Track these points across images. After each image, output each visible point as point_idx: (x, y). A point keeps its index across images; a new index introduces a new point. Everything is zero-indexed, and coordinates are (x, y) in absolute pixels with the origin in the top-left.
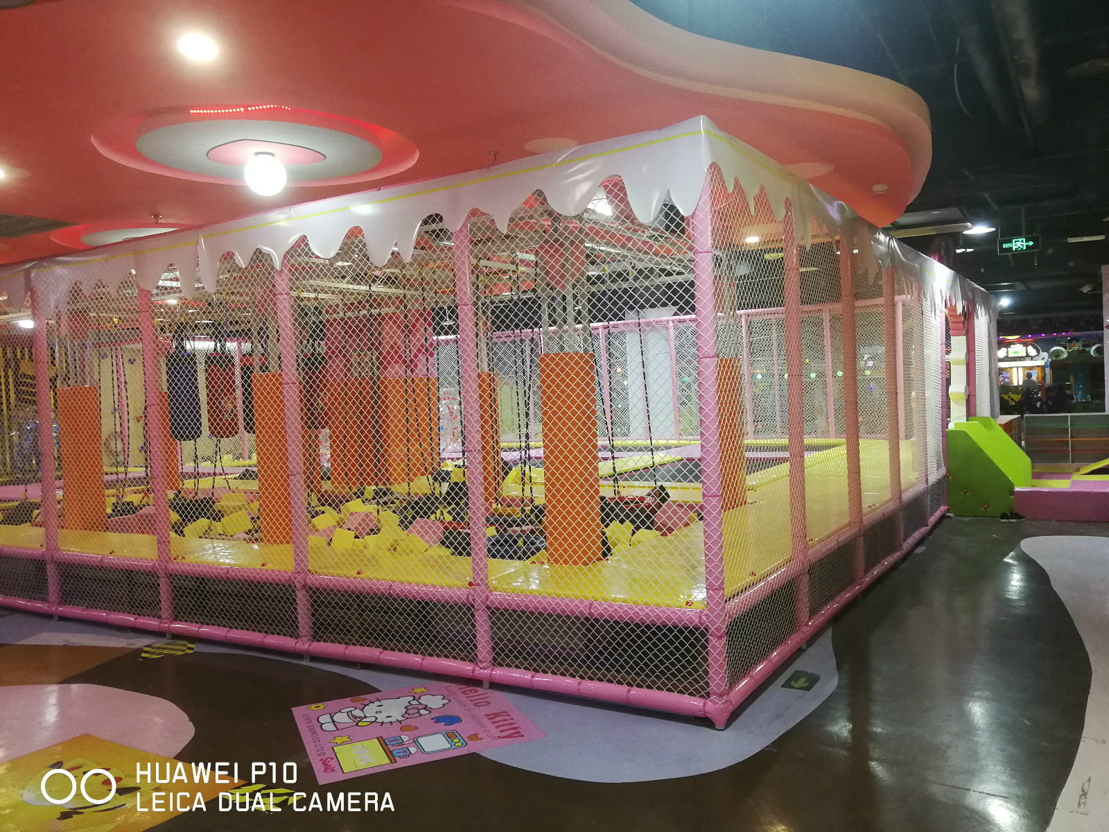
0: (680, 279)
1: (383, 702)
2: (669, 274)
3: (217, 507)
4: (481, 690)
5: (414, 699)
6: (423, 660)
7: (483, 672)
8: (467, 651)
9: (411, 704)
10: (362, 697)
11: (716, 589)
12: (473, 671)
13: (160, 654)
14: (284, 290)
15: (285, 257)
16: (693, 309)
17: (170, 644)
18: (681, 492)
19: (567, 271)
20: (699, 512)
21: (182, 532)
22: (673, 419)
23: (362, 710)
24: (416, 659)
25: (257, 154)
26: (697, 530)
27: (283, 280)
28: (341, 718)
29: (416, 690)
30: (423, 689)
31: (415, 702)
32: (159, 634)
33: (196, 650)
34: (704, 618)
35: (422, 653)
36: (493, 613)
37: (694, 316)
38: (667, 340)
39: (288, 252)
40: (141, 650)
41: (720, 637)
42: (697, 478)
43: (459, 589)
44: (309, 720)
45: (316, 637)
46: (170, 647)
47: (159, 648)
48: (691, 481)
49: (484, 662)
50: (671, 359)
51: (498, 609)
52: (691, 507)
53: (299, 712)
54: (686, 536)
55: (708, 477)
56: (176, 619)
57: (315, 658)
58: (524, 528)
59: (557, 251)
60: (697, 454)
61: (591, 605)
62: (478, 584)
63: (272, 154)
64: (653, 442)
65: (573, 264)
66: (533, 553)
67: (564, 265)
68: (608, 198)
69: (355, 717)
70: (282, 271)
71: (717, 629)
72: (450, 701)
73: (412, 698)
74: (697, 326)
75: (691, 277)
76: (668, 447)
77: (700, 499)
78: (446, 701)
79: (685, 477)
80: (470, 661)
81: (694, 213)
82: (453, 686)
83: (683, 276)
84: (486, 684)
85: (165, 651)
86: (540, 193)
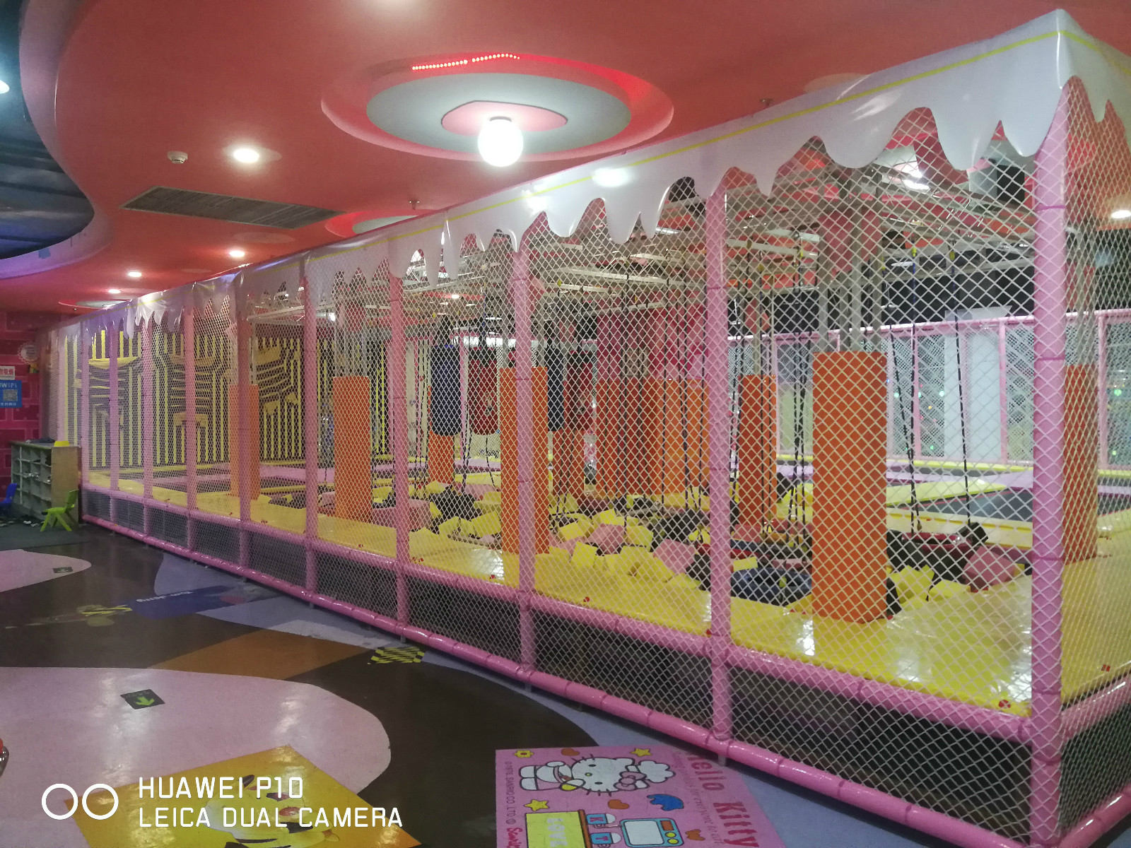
0: (1012, 264)
1: (597, 761)
2: (996, 258)
3: (476, 504)
4: (715, 766)
5: (633, 764)
6: (650, 714)
7: (720, 743)
8: (701, 714)
9: (628, 771)
10: (575, 749)
11: (1048, 693)
12: (707, 740)
13: (388, 659)
14: (521, 274)
15: (524, 237)
16: (1030, 306)
17: (401, 648)
18: (1000, 532)
19: (855, 247)
20: (1026, 561)
21: (437, 529)
22: (999, 436)
23: (571, 768)
24: (639, 712)
25: (492, 119)
26: (1023, 588)
27: (521, 264)
28: (546, 774)
29: (637, 752)
30: (646, 752)
31: (632, 769)
32: (395, 636)
33: (423, 660)
34: (1026, 730)
35: (650, 706)
36: (733, 672)
37: (1031, 317)
38: (997, 343)
39: (527, 231)
40: (372, 652)
41: (1050, 763)
42: (1025, 513)
43: (694, 636)
44: (509, 769)
45: (539, 665)
46: (403, 652)
47: (390, 652)
48: (1015, 518)
49: (721, 731)
50: (1001, 368)
51: (740, 669)
52: (1014, 554)
53: (502, 756)
54: (1005, 595)
55: (1043, 514)
56: (410, 622)
57: (536, 689)
58: (789, 561)
59: (842, 221)
60: (1026, 482)
61: (861, 684)
62: (717, 635)
63: (509, 119)
64: (968, 465)
65: (863, 238)
66: (792, 600)
67: (851, 240)
68: (918, 160)
69: (561, 776)
70: (520, 253)
71: (1046, 750)
72: (674, 774)
73: (630, 762)
74: (1035, 331)
75: (1030, 262)
76: (990, 473)
77: (1028, 543)
78: (669, 774)
79: (1007, 512)
80: (704, 726)
81: (1039, 152)
82: (684, 755)
83: (1017, 261)
84: (723, 760)
85: (396, 657)
86: (817, 142)
